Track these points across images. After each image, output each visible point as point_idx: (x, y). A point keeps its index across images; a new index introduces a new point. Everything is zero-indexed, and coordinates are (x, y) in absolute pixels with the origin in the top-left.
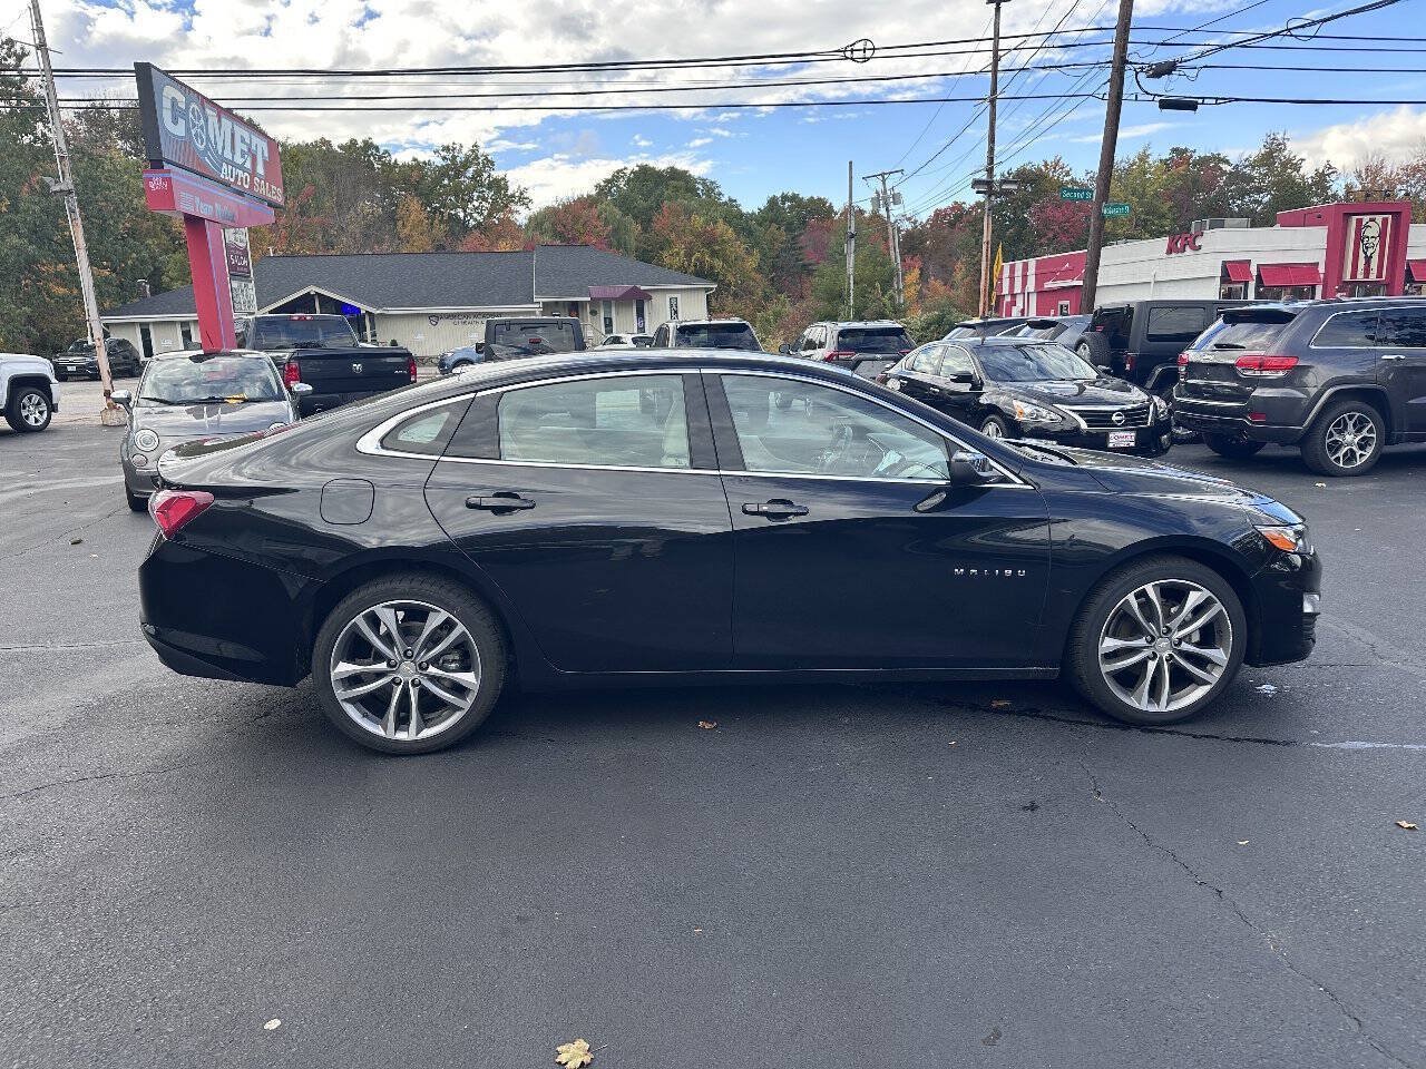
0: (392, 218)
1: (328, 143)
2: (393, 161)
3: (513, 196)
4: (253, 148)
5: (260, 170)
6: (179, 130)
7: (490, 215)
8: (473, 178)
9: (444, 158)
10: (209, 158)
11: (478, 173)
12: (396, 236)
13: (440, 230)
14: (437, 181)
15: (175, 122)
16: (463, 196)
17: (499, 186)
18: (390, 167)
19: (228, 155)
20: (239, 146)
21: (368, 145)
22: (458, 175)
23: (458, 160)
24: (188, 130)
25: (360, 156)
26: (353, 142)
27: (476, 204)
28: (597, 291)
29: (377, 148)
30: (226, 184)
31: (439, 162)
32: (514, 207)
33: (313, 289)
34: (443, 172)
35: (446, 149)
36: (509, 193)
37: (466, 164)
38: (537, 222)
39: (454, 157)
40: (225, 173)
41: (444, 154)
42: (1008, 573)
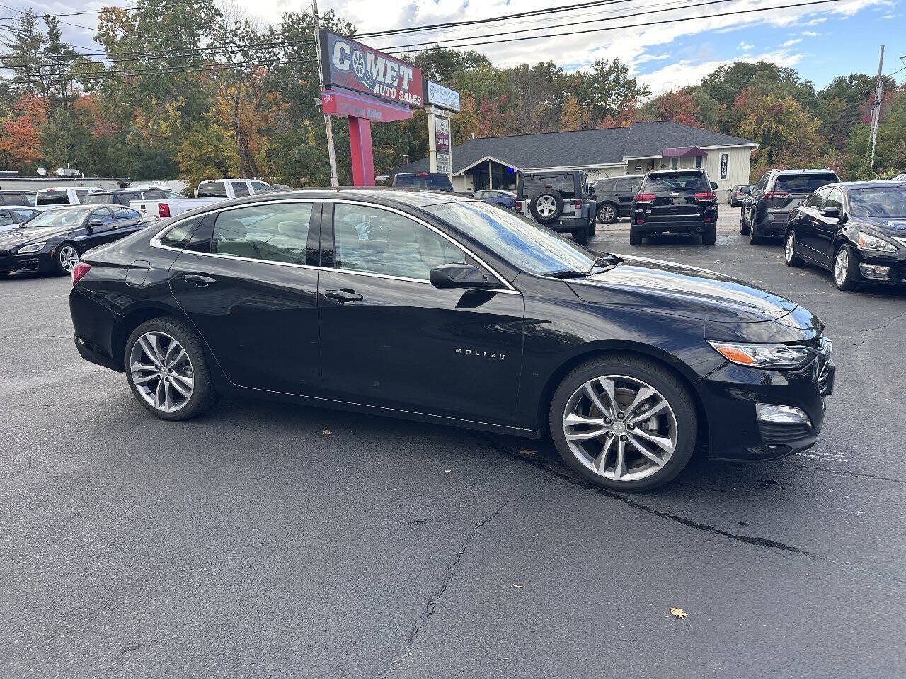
0: (558, 111)
1: (526, 66)
2: (564, 74)
3: (639, 91)
4: (401, 73)
5: (405, 86)
6: (345, 66)
7: (622, 105)
8: (614, 81)
9: (596, 70)
10: (366, 82)
11: (617, 78)
12: (559, 121)
13: (587, 117)
14: (591, 85)
15: (342, 61)
16: (606, 93)
17: (630, 85)
18: (562, 78)
19: (381, 78)
20: (390, 73)
21: (550, 65)
22: (603, 81)
23: (605, 70)
24: (351, 66)
25: (545, 71)
26: (542, 64)
27: (614, 98)
28: (668, 152)
29: (555, 67)
30: (378, 97)
31: (593, 72)
32: (638, 98)
33: (488, 158)
34: (595, 78)
35: (598, 64)
36: (636, 89)
37: (609, 73)
38: (648, 108)
39: (602, 68)
40: (378, 90)
41: (596, 67)
42: (493, 355)
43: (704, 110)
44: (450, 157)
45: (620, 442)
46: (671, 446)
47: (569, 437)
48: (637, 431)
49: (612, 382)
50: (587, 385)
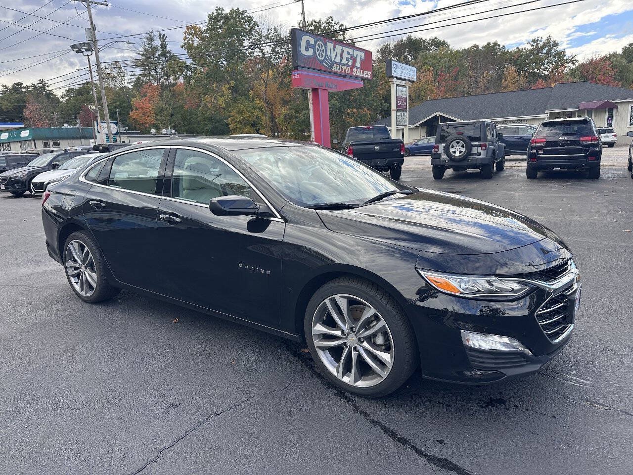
0: (500, 78)
1: (476, 46)
2: (506, 50)
3: (567, 59)
4: (355, 56)
5: (358, 65)
6: (310, 53)
7: (552, 71)
8: (547, 53)
9: (532, 45)
10: (326, 63)
11: (549, 50)
12: (500, 85)
13: (523, 81)
14: (527, 57)
15: (307, 50)
16: (539, 62)
17: (560, 55)
18: (504, 53)
19: (338, 60)
20: (345, 56)
21: (495, 44)
22: (538, 53)
23: (539, 45)
24: (314, 53)
25: (491, 50)
26: (489, 44)
27: (546, 66)
28: (583, 105)
29: (499, 45)
30: (335, 74)
31: (529, 47)
32: (567, 65)
33: (438, 114)
34: (531, 52)
35: (534, 41)
36: (565, 58)
37: (543, 47)
38: (573, 72)
39: (538, 44)
40: (335, 68)
41: (532, 43)
42: (262, 271)
43: (622, 72)
44: (407, 114)
45: (353, 352)
46: (390, 361)
47: (317, 343)
48: (365, 344)
49: (345, 300)
50: (327, 301)
